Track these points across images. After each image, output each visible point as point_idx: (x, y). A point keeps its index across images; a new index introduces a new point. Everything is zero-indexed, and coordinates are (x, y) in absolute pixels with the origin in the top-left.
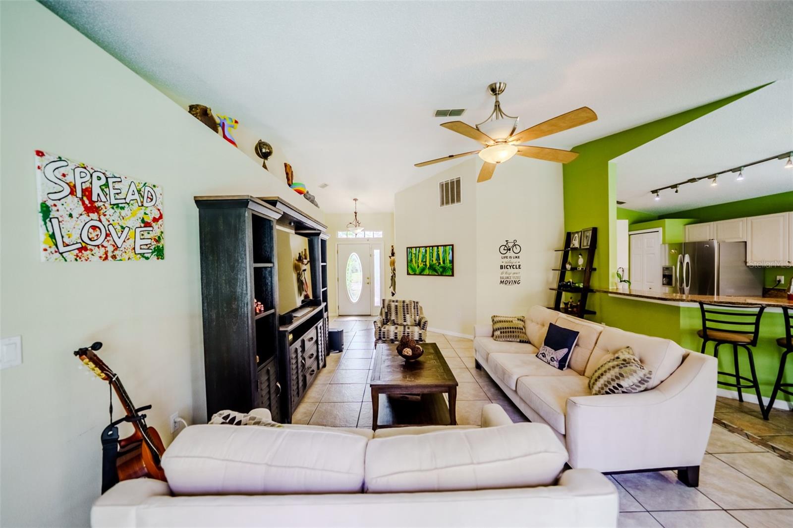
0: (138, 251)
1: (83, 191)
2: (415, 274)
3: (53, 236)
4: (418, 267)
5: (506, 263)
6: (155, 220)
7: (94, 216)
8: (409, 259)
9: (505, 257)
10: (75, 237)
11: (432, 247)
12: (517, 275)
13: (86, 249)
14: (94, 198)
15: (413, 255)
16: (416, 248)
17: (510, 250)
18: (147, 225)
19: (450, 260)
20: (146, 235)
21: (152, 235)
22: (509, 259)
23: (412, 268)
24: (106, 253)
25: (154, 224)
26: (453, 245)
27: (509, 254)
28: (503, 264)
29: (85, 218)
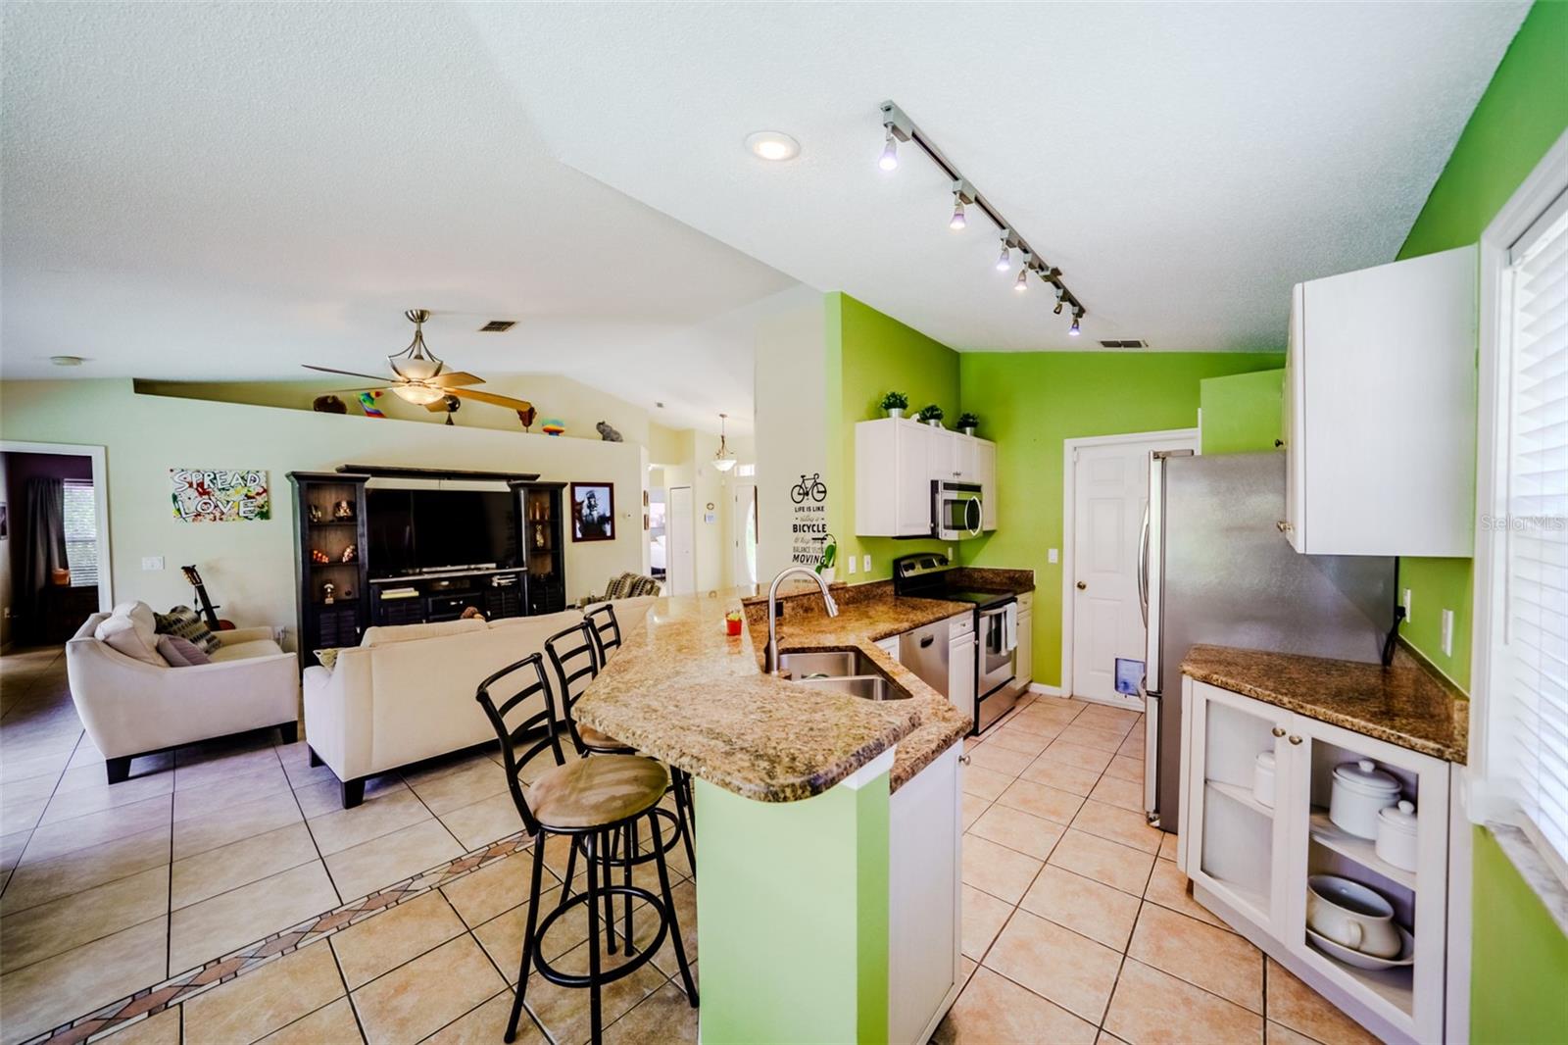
0: (241, 514)
1: (198, 485)
3: (179, 510)
5: (802, 520)
6: (258, 494)
7: (207, 497)
9: (800, 509)
10: (193, 509)
13: (199, 515)
14: (206, 487)
17: (807, 494)
18: (249, 497)
20: (249, 504)
21: (255, 504)
22: (806, 513)
24: (215, 517)
25: (257, 497)
27: (809, 502)
28: (798, 523)
29: (199, 499)
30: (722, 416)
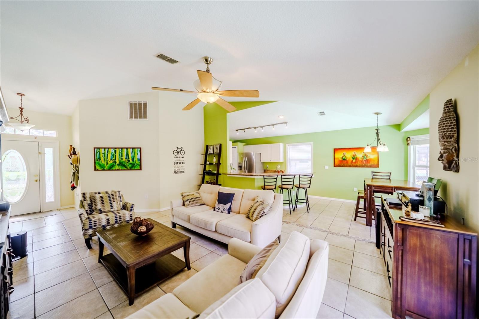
2: (104, 170)
4: (107, 164)
5: (177, 161)
8: (97, 157)
9: (176, 157)
11: (122, 148)
12: (183, 168)
15: (102, 155)
16: (104, 148)
17: (179, 153)
19: (138, 159)
22: (178, 159)
23: (100, 165)
26: (140, 148)
27: (179, 155)
28: (176, 162)
30: (22, 95)
